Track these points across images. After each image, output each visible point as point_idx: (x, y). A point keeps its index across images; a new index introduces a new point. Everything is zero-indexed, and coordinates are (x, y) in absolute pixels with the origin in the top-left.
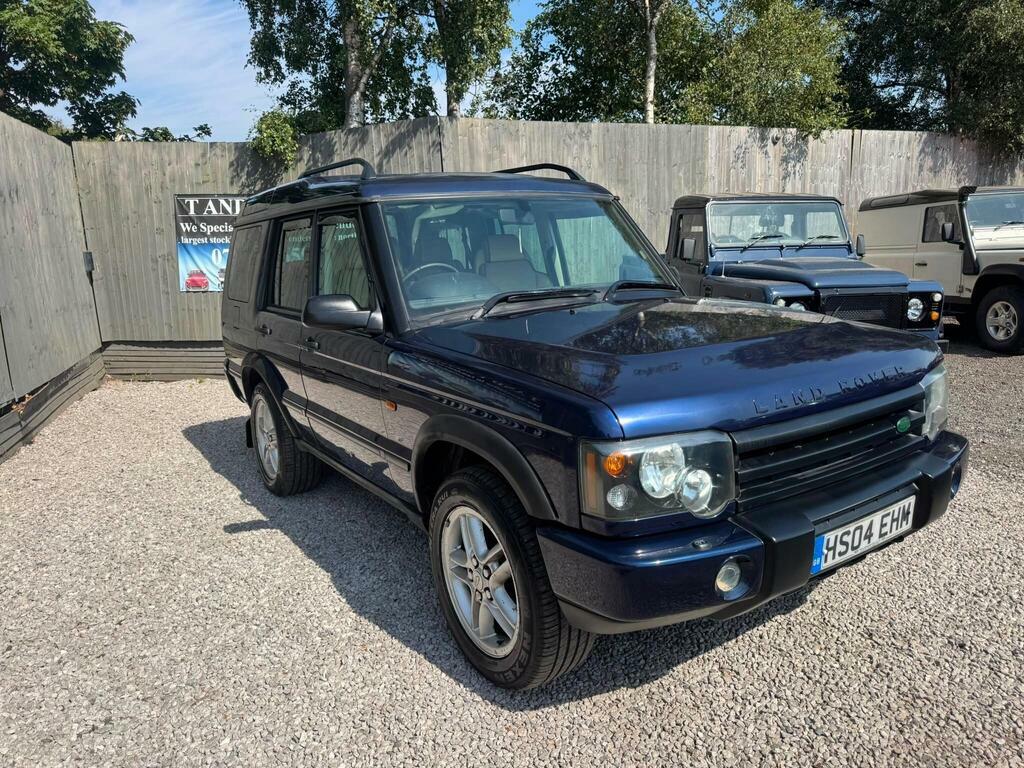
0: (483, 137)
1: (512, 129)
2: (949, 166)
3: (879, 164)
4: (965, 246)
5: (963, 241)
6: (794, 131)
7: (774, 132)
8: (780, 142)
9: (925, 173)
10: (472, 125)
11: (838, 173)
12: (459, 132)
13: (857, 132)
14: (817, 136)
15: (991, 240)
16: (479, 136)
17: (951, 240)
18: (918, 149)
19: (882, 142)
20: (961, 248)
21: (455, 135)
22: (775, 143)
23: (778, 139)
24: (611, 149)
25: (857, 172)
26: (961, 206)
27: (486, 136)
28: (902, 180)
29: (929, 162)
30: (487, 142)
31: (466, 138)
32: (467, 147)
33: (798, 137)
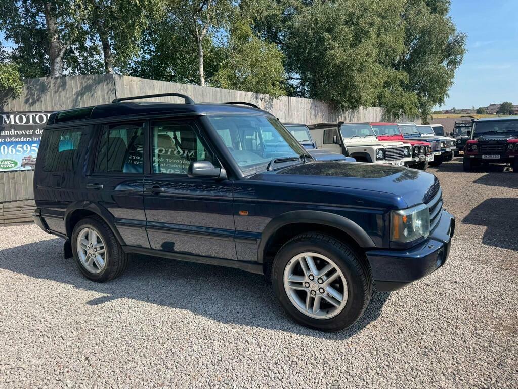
0: (137, 87)
1: (151, 84)
2: (320, 114)
3: (297, 112)
4: (342, 145)
5: (341, 143)
6: (267, 95)
7: (261, 95)
8: (263, 100)
9: (312, 117)
10: (131, 81)
11: (284, 115)
12: (125, 83)
13: (289, 97)
14: (277, 98)
15: (350, 143)
16: (135, 86)
17: (336, 143)
18: (309, 107)
19: (297, 102)
20: (341, 146)
21: (123, 85)
22: (261, 100)
23: (262, 98)
24: (197, 97)
25: (290, 114)
26: (339, 130)
27: (138, 86)
28: (305, 119)
29: (313, 113)
30: (139, 90)
31: (128, 87)
32: (129, 92)
33: (269, 98)
